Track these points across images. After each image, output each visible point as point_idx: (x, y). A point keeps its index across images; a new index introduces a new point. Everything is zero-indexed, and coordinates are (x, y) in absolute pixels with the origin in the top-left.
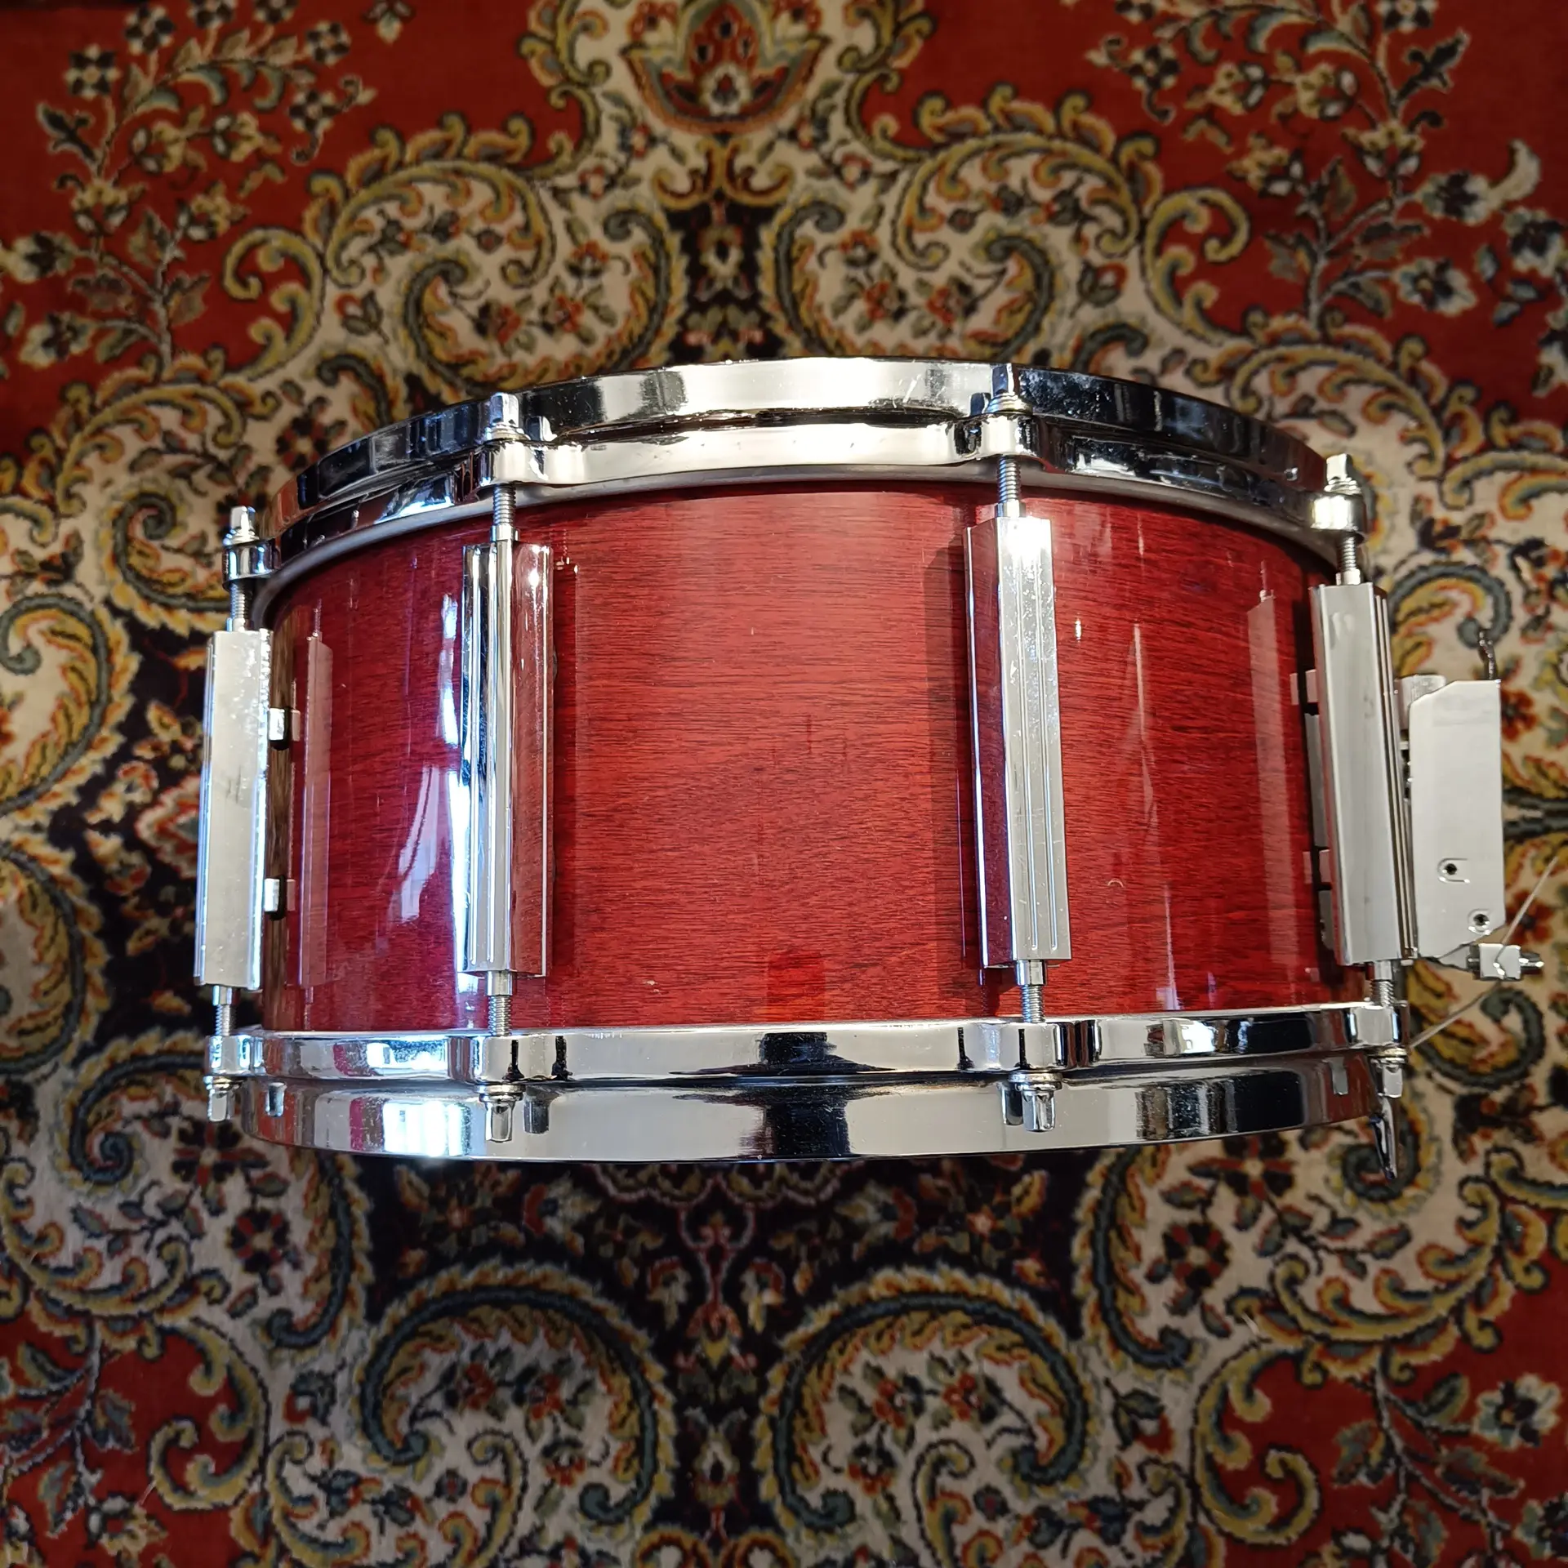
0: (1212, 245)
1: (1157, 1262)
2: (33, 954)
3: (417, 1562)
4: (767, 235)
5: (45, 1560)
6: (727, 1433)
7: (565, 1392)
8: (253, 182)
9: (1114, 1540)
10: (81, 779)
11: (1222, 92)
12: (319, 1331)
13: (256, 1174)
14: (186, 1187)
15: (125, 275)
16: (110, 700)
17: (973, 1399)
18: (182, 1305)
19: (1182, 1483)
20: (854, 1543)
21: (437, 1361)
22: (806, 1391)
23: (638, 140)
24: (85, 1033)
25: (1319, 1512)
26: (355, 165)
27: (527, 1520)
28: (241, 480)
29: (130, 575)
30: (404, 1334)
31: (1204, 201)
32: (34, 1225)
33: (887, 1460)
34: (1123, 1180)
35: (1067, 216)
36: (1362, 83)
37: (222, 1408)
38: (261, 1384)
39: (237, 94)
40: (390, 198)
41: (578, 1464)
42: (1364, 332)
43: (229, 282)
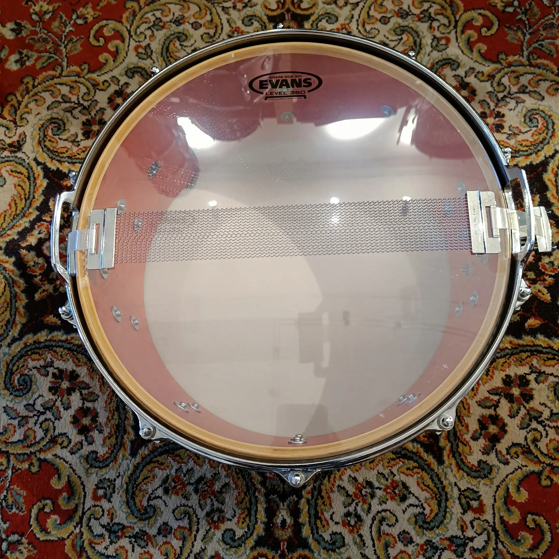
0: (484, 30)
1: (475, 431)
4: (307, 24)
6: (288, 506)
7: (217, 487)
8: (103, 3)
9: (460, 555)
10: (20, 229)
12: (109, 461)
13: (84, 392)
14: (54, 398)
15: (50, 36)
16: (34, 197)
17: (397, 491)
18: (49, 449)
19: (490, 528)
20: (345, 557)
21: (161, 474)
22: (323, 487)
24: (15, 332)
25: (552, 542)
27: (198, 545)
28: (93, 114)
29: (45, 149)
30: (147, 461)
31: (480, 14)
33: (359, 518)
35: (426, 19)
37: (65, 494)
38: (82, 483)
40: (157, 10)
41: (222, 520)
42: (546, 62)
43: (92, 39)
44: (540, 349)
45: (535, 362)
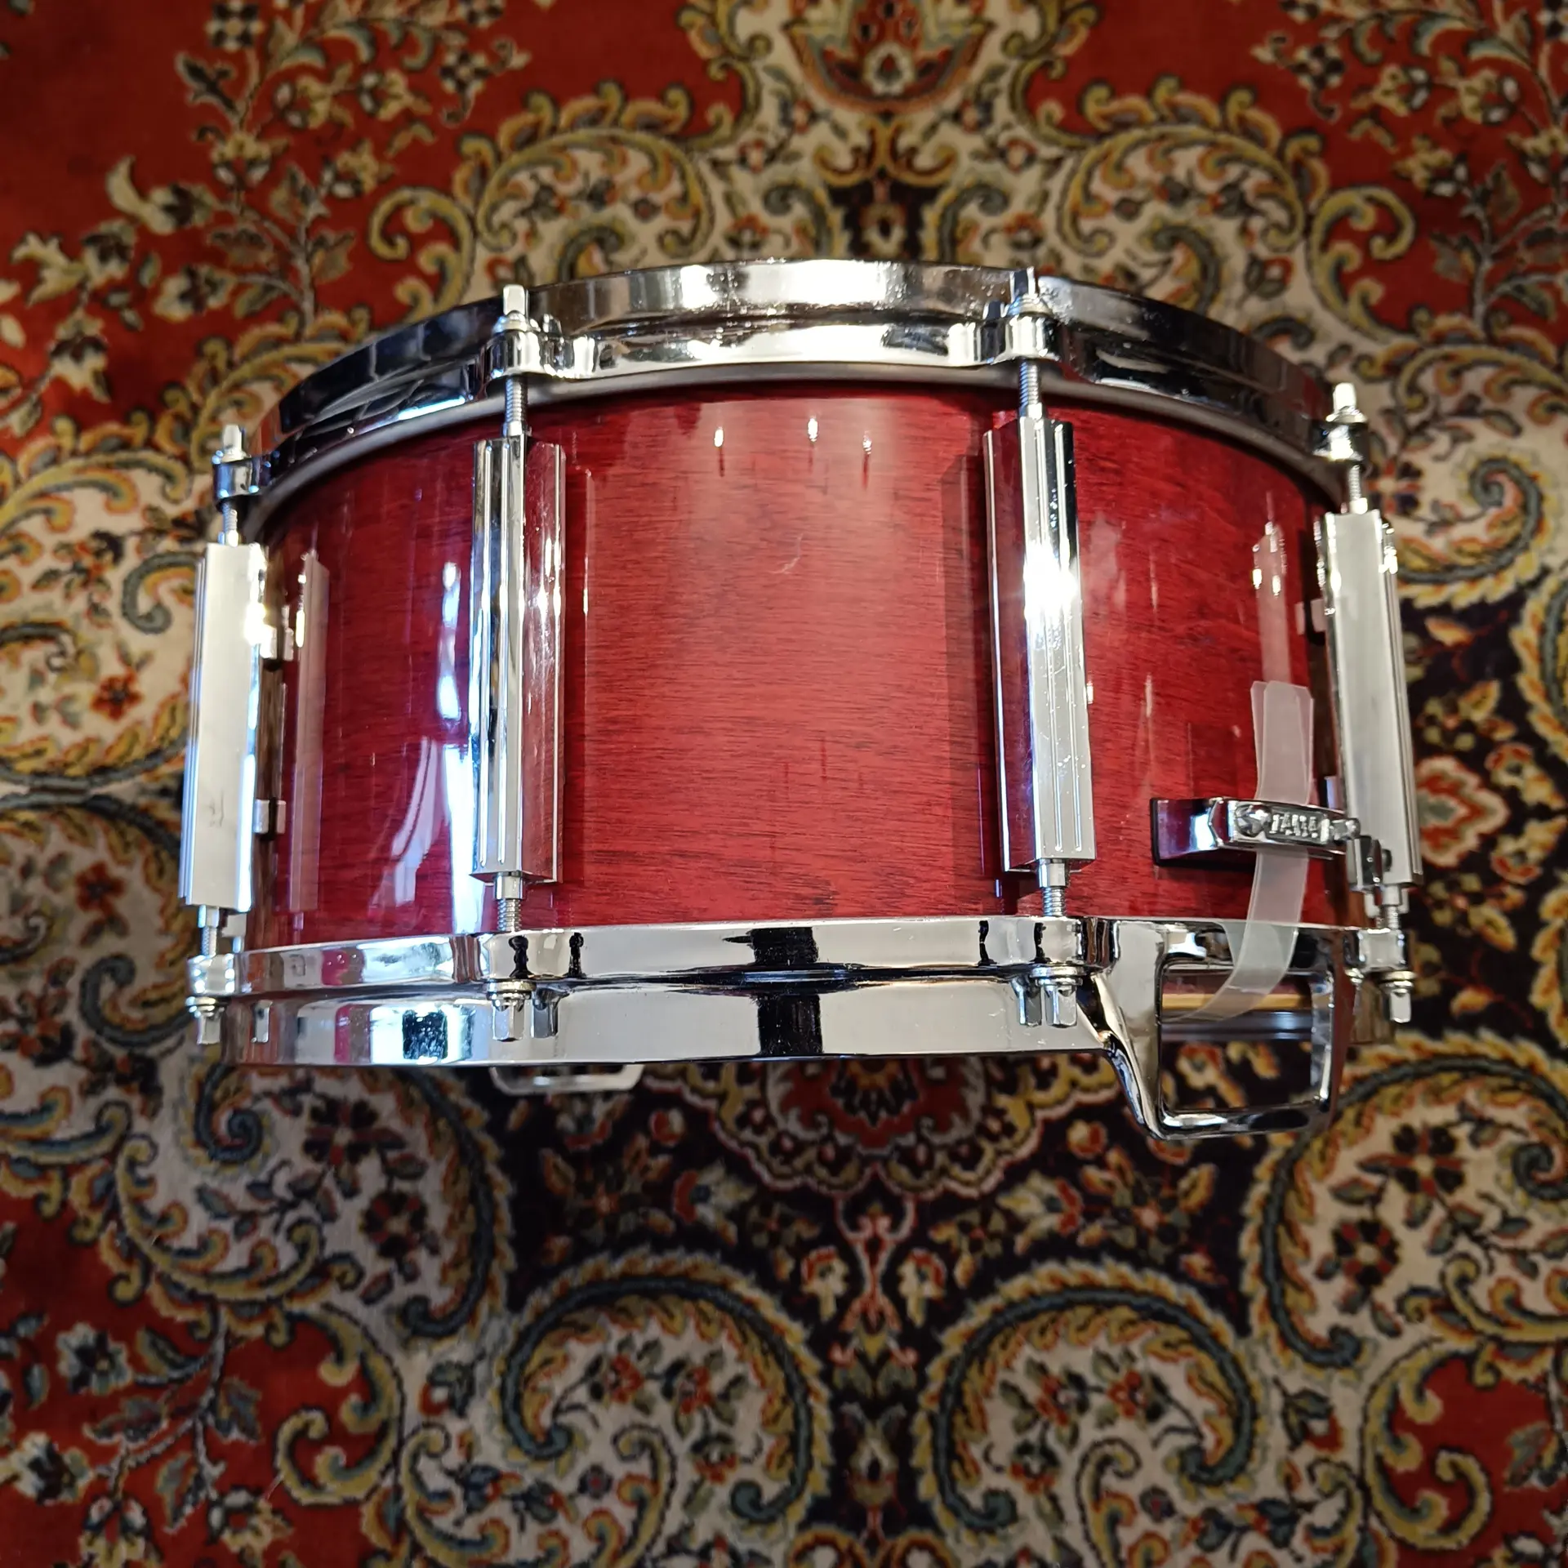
0: (1378, 243)
1: (1326, 1260)
2: (159, 922)
3: (558, 1560)
4: (931, 215)
5: (162, 1557)
6: (886, 1429)
7: (717, 1383)
8: (401, 141)
9: (1283, 1543)
11: (1387, 93)
12: (457, 1319)
13: (392, 1155)
14: (318, 1168)
15: (268, 231)
17: (1140, 1397)
18: (312, 1290)
19: (1352, 1484)
20: (1017, 1544)
21: (581, 1353)
22: (967, 1387)
23: (799, 115)
25: (1492, 1514)
26: (507, 130)
27: (674, 1519)
30: (547, 1323)
32: (156, 1205)
33: (1050, 1459)
34: (1291, 1174)
35: (1233, 208)
36: (1523, 88)
37: (354, 1399)
38: (396, 1374)
39: (386, 53)
40: (543, 162)
41: (729, 1460)
42: (1529, 334)
43: (375, 241)
44: (1483, 1063)
45: (1471, 1096)
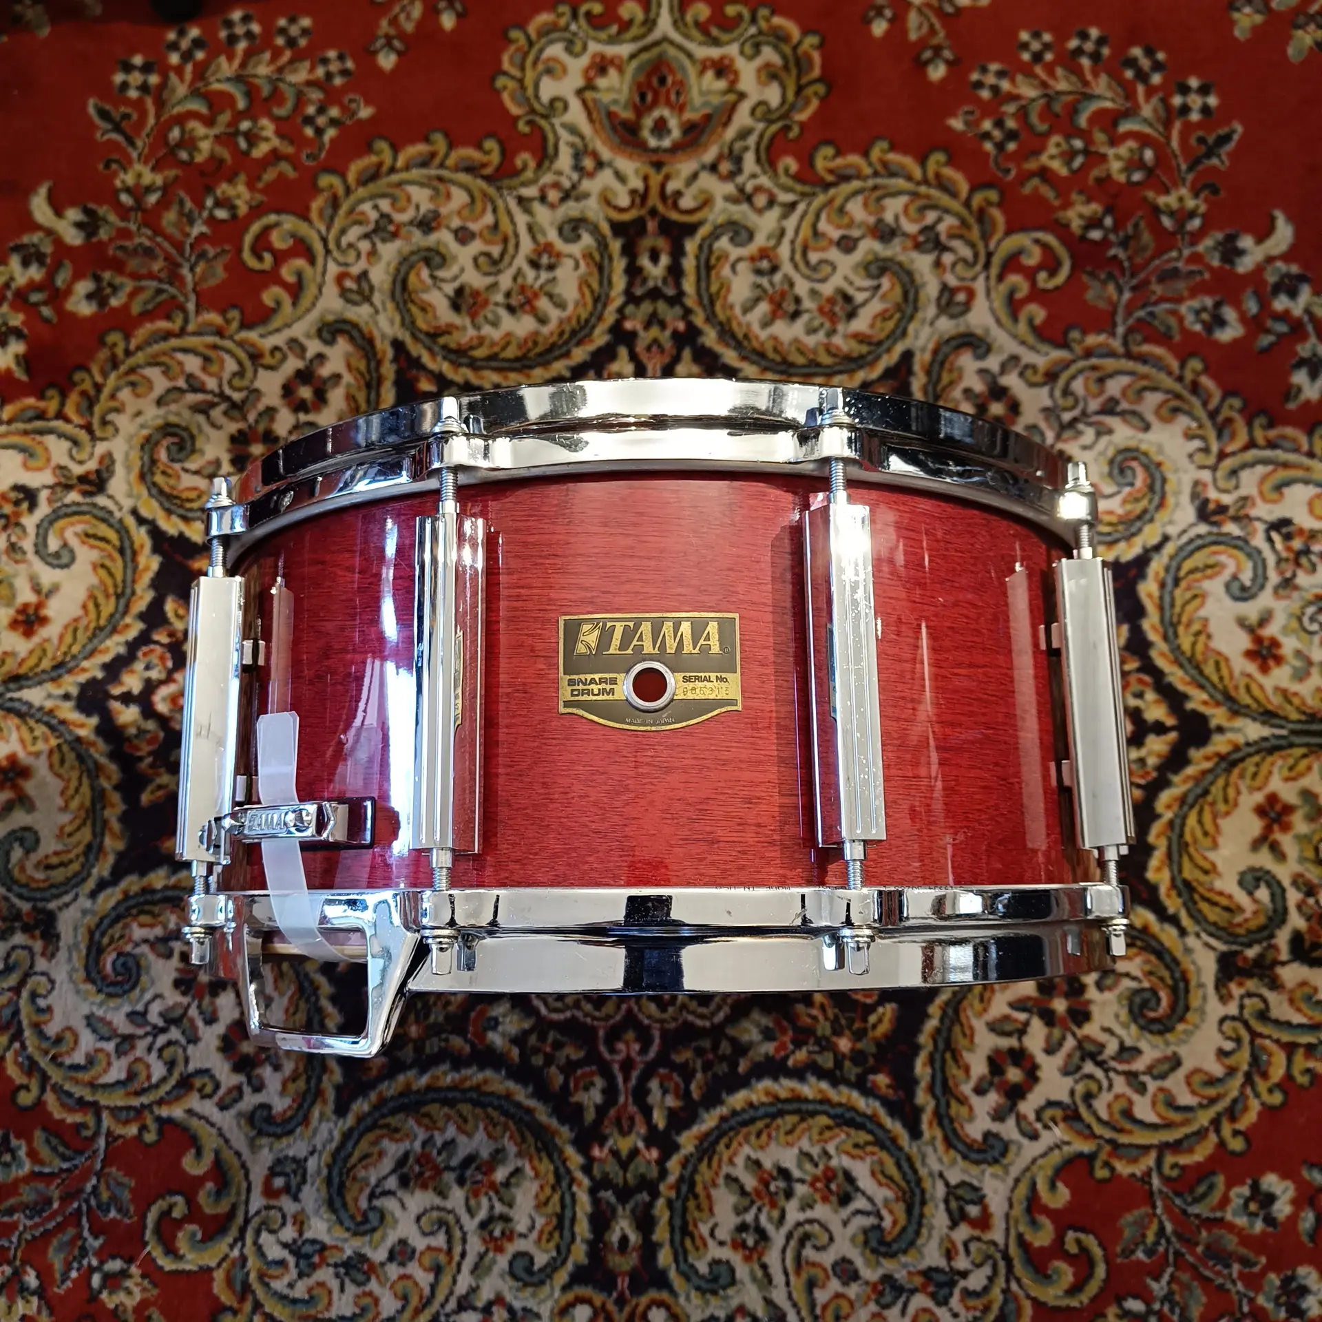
0: (1042, 276)
1: (981, 1079)
2: (60, 802)
3: (370, 1316)
4: (691, 246)
5: (51, 1313)
6: (633, 1211)
7: (500, 1175)
8: (269, 176)
9: (943, 1302)
10: (107, 658)
11: (1052, 157)
12: (294, 1123)
14: (185, 1000)
15: (158, 244)
16: (133, 593)
17: (833, 1187)
18: (178, 1099)
19: (998, 1256)
20: (734, 1303)
21: (393, 1149)
22: (698, 1178)
23: (588, 163)
24: (103, 869)
25: (1107, 1281)
26: (355, 169)
27: (464, 1282)
28: (252, 417)
29: (154, 491)
30: (367, 1125)
31: (1037, 241)
32: (52, 1029)
33: (762, 1235)
34: (957, 1012)
35: (930, 246)
36: (1158, 157)
37: (210, 1185)
38: (243, 1166)
39: (259, 103)
40: (384, 196)
41: (509, 1236)
42: (1158, 350)
43: (247, 256)
